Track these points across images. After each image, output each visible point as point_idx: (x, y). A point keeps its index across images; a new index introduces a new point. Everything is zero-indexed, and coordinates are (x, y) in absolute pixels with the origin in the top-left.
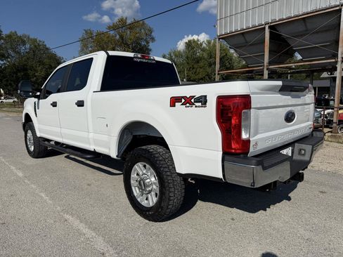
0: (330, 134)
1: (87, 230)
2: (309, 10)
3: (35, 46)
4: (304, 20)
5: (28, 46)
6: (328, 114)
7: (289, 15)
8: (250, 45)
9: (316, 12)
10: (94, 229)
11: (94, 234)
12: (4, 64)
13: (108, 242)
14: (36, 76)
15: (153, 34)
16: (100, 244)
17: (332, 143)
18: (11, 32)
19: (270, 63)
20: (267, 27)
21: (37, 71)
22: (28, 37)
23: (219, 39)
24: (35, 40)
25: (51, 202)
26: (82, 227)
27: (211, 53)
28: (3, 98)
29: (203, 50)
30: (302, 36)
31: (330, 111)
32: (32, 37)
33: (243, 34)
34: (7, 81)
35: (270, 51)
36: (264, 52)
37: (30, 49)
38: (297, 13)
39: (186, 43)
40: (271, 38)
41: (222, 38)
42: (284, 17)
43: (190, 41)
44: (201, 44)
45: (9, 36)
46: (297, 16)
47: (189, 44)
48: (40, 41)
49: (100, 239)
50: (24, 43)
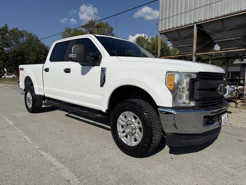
0: (241, 103)
1: (57, 163)
2: (226, 14)
3: (30, 39)
4: (223, 20)
5: (25, 38)
6: (240, 89)
7: (211, 17)
8: (183, 38)
9: (231, 15)
10: (63, 163)
11: (62, 166)
12: (8, 50)
13: (73, 172)
14: (29, 59)
15: (113, 32)
16: (67, 173)
17: (243, 110)
18: (14, 28)
19: (197, 51)
20: (195, 25)
21: (30, 56)
22: (26, 32)
23: (160, 34)
24: (31, 34)
25: (32, 142)
26: (54, 161)
27: (154, 46)
28: (5, 74)
29: (149, 44)
30: (220, 32)
31: (241, 87)
32: (28, 32)
33: (178, 30)
34: (10, 62)
35: (197, 43)
36: (193, 43)
37: (27, 40)
38: (217, 16)
39: (137, 39)
40: (198, 34)
41: (163, 34)
42: (208, 19)
43: (139, 38)
44: (147, 40)
45: (13, 31)
46: (217, 18)
47: (139, 40)
48: (34, 35)
49: (67, 170)
50: (22, 36)
